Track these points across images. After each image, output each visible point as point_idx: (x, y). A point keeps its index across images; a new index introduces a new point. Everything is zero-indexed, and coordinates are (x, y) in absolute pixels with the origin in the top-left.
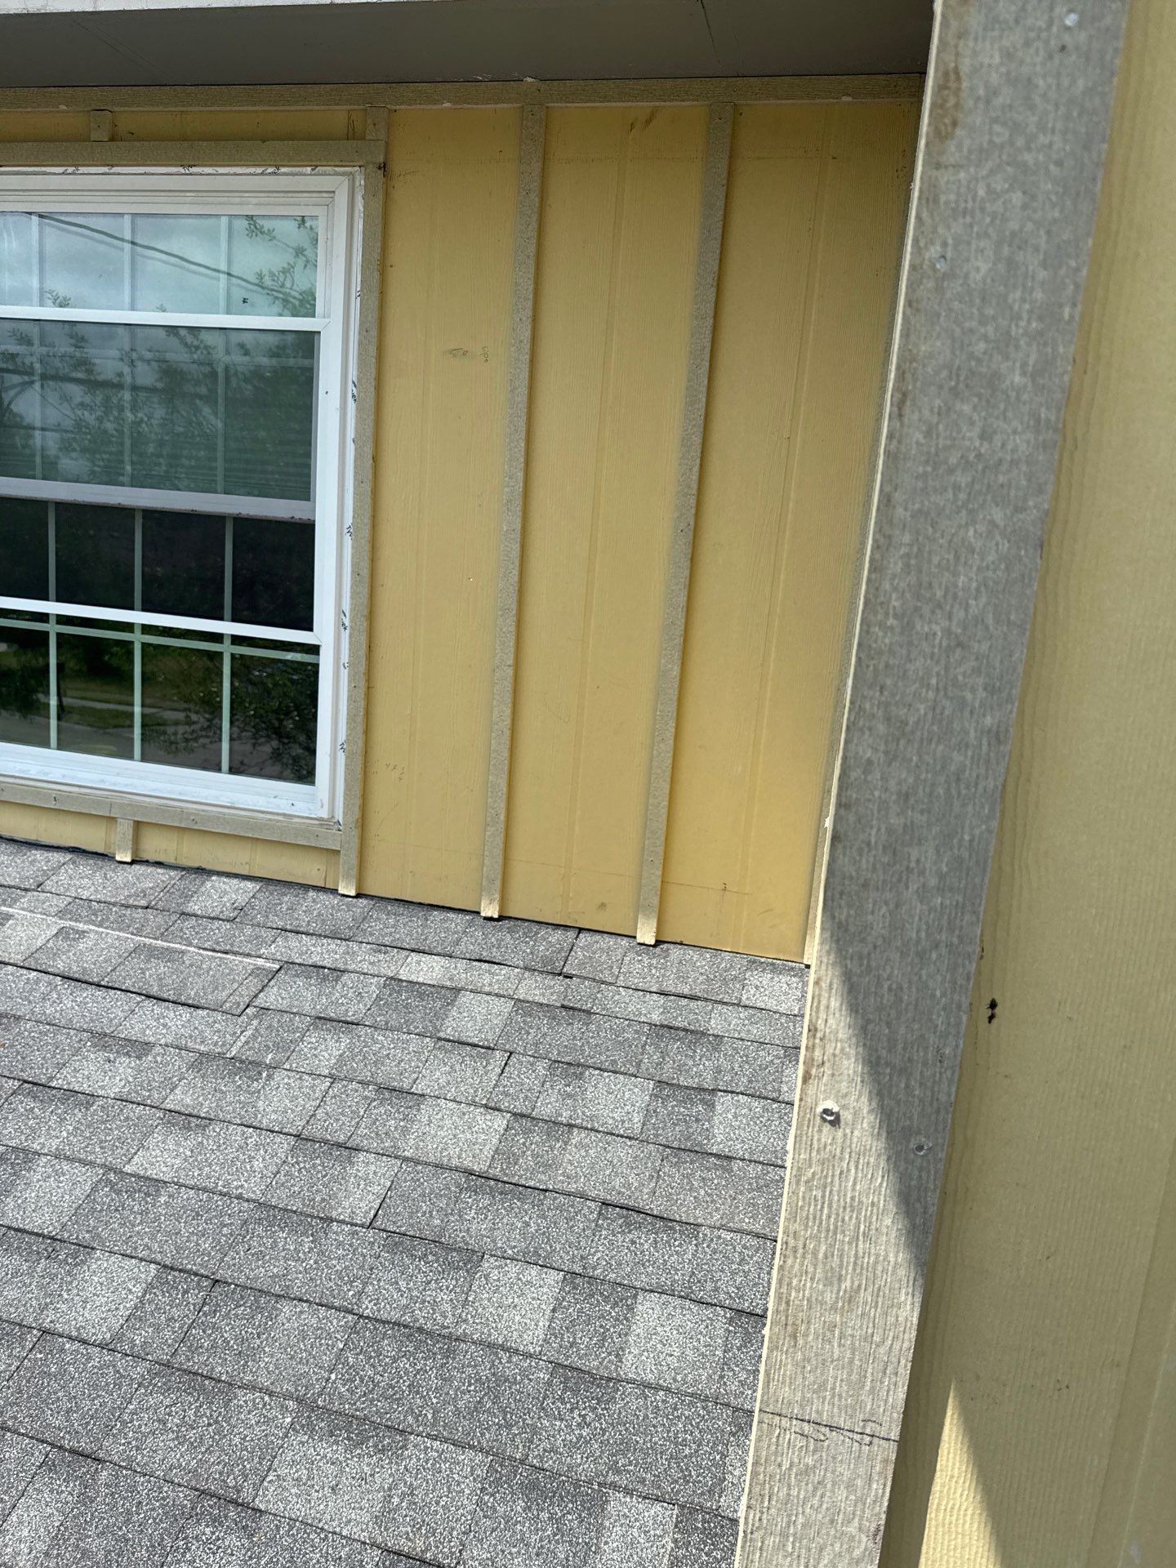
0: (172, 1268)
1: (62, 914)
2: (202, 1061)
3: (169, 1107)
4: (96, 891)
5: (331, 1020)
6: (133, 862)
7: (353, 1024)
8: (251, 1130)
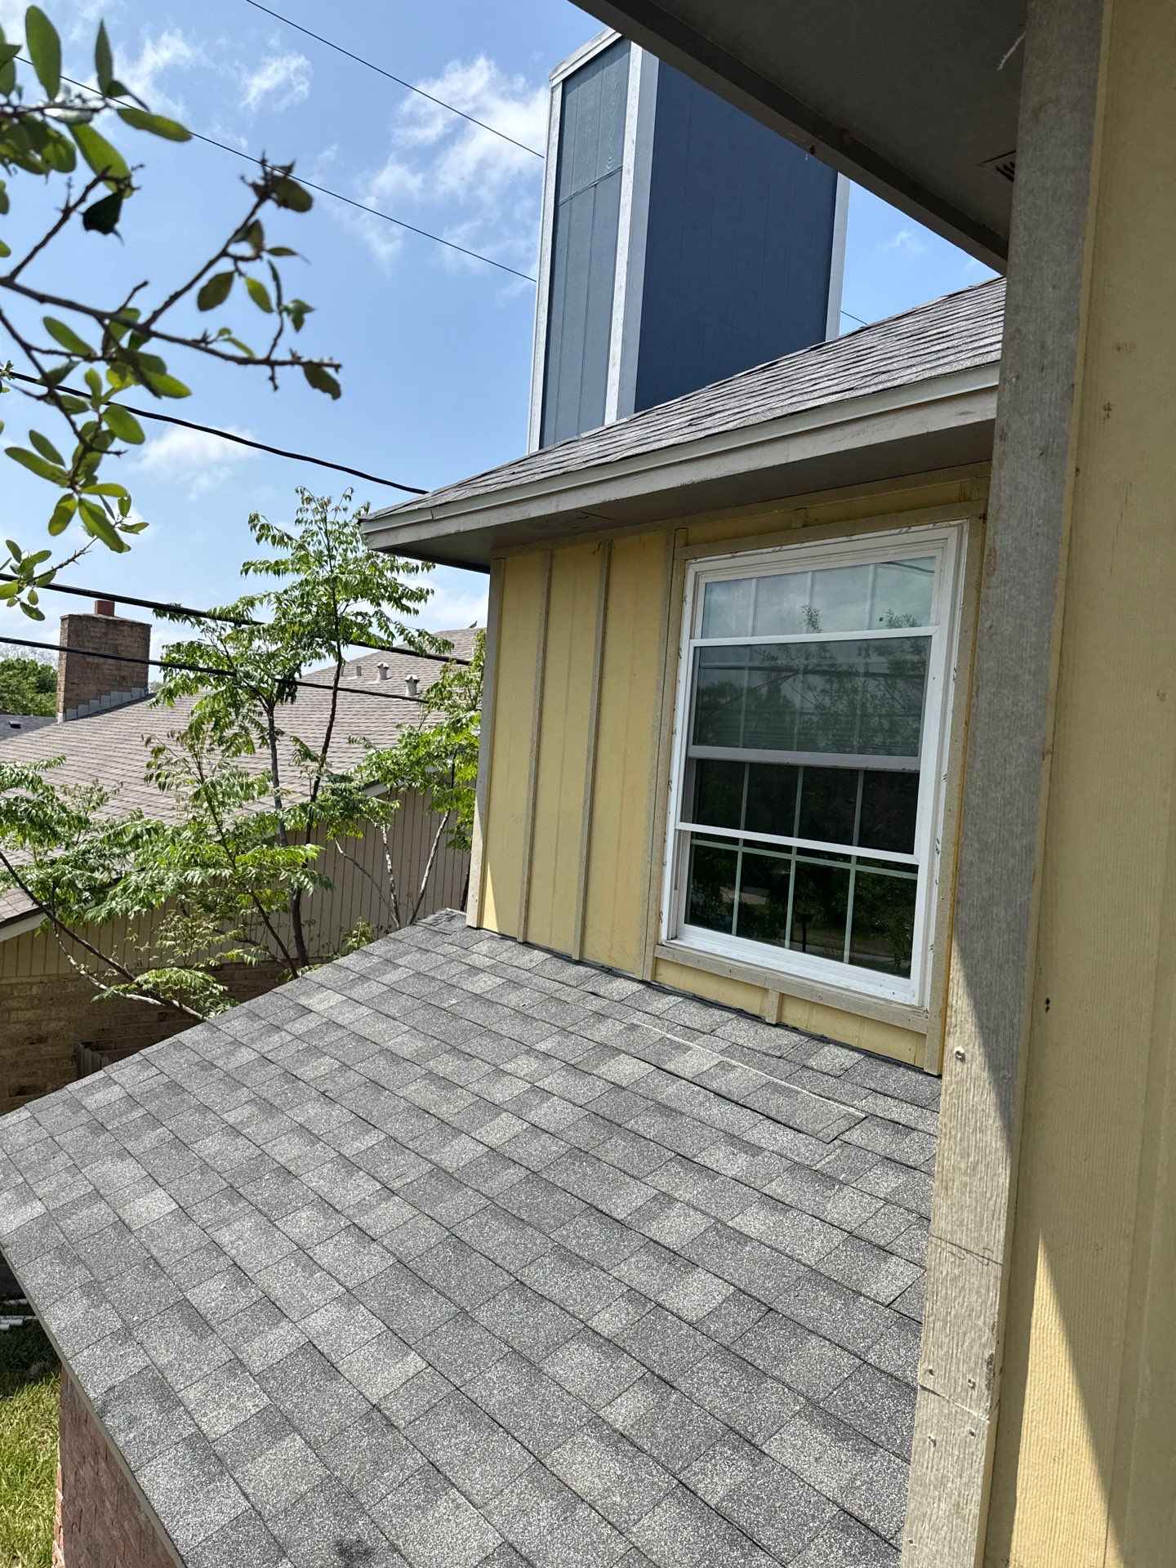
0: (744, 1293)
1: (723, 1052)
2: (796, 1167)
3: (765, 1191)
4: (749, 1040)
5: (896, 1162)
6: (776, 1025)
7: (911, 1167)
8: (818, 1221)
